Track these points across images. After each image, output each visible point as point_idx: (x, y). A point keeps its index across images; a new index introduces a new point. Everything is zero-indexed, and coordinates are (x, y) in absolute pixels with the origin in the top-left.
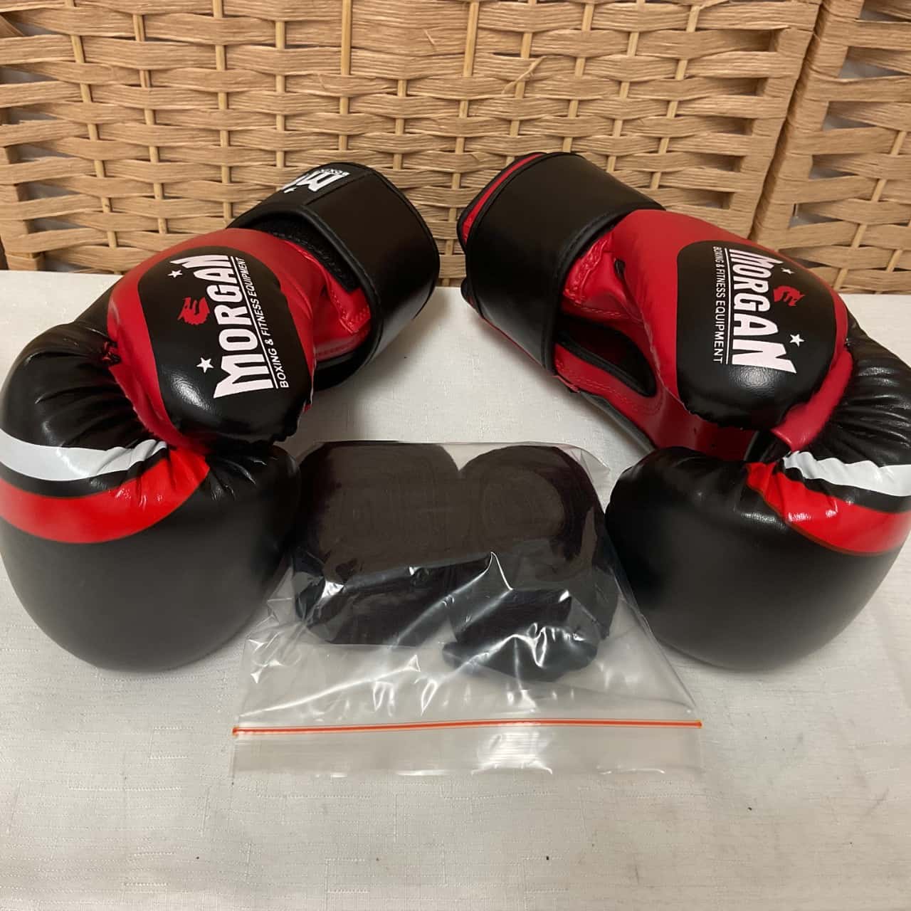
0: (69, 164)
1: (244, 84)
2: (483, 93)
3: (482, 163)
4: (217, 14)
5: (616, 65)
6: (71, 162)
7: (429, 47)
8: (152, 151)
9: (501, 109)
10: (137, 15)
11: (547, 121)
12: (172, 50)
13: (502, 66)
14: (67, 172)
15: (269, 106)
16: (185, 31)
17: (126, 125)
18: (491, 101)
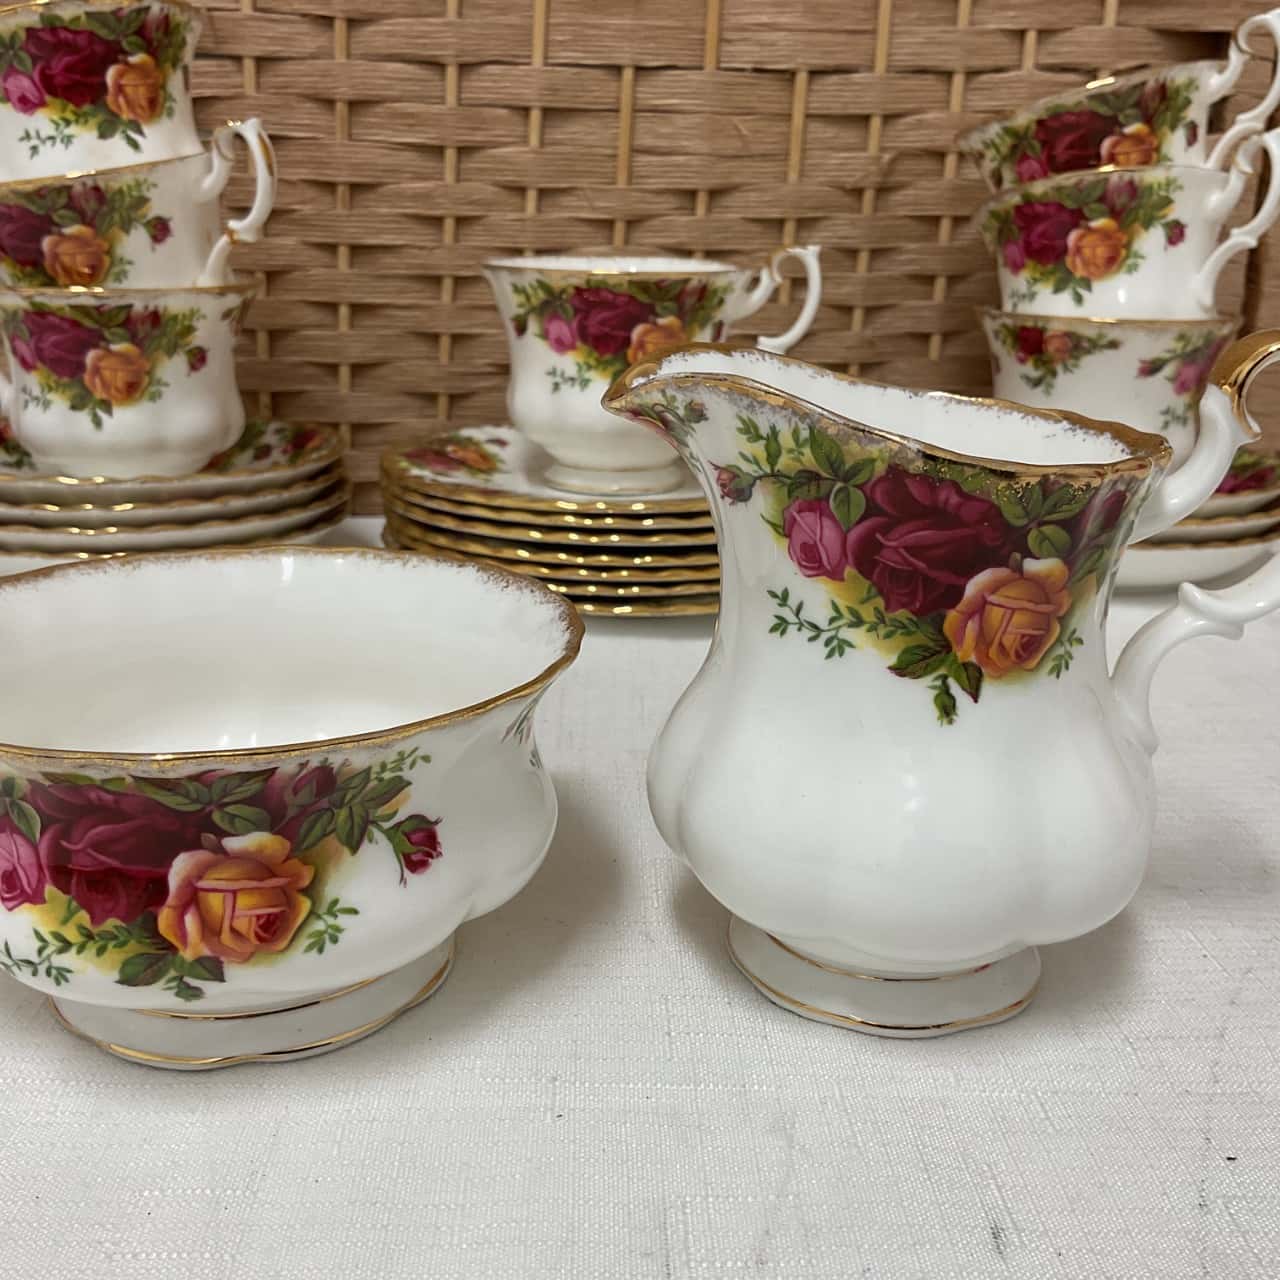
2: (816, 209)
4: (451, 99)
7: (739, 144)
8: (344, 311)
9: (841, 234)
10: (344, 101)
12: (384, 155)
13: (842, 167)
15: (513, 237)
17: (311, 273)
18: (826, 223)
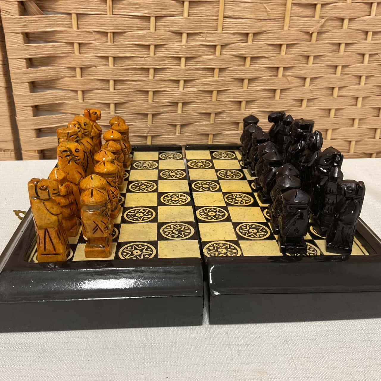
0: (64, 94)
1: (164, 40)
3: (292, 83)
5: (365, 22)
6: (65, 93)
11: (327, 56)
14: (62, 99)
16: (134, 9)
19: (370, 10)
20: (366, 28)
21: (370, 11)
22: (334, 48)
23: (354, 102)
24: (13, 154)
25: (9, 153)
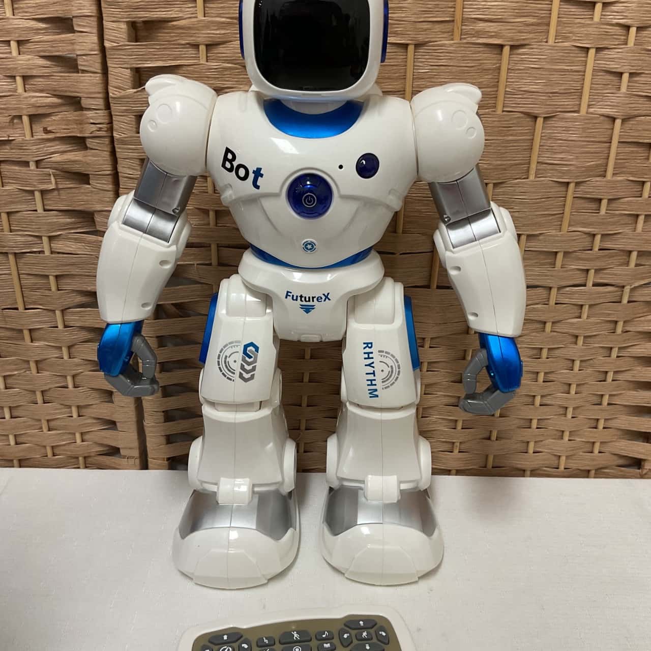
19: (580, 311)
20: (576, 332)
21: (581, 313)
22: (535, 352)
23: (563, 411)
24: (138, 461)
25: (133, 460)
